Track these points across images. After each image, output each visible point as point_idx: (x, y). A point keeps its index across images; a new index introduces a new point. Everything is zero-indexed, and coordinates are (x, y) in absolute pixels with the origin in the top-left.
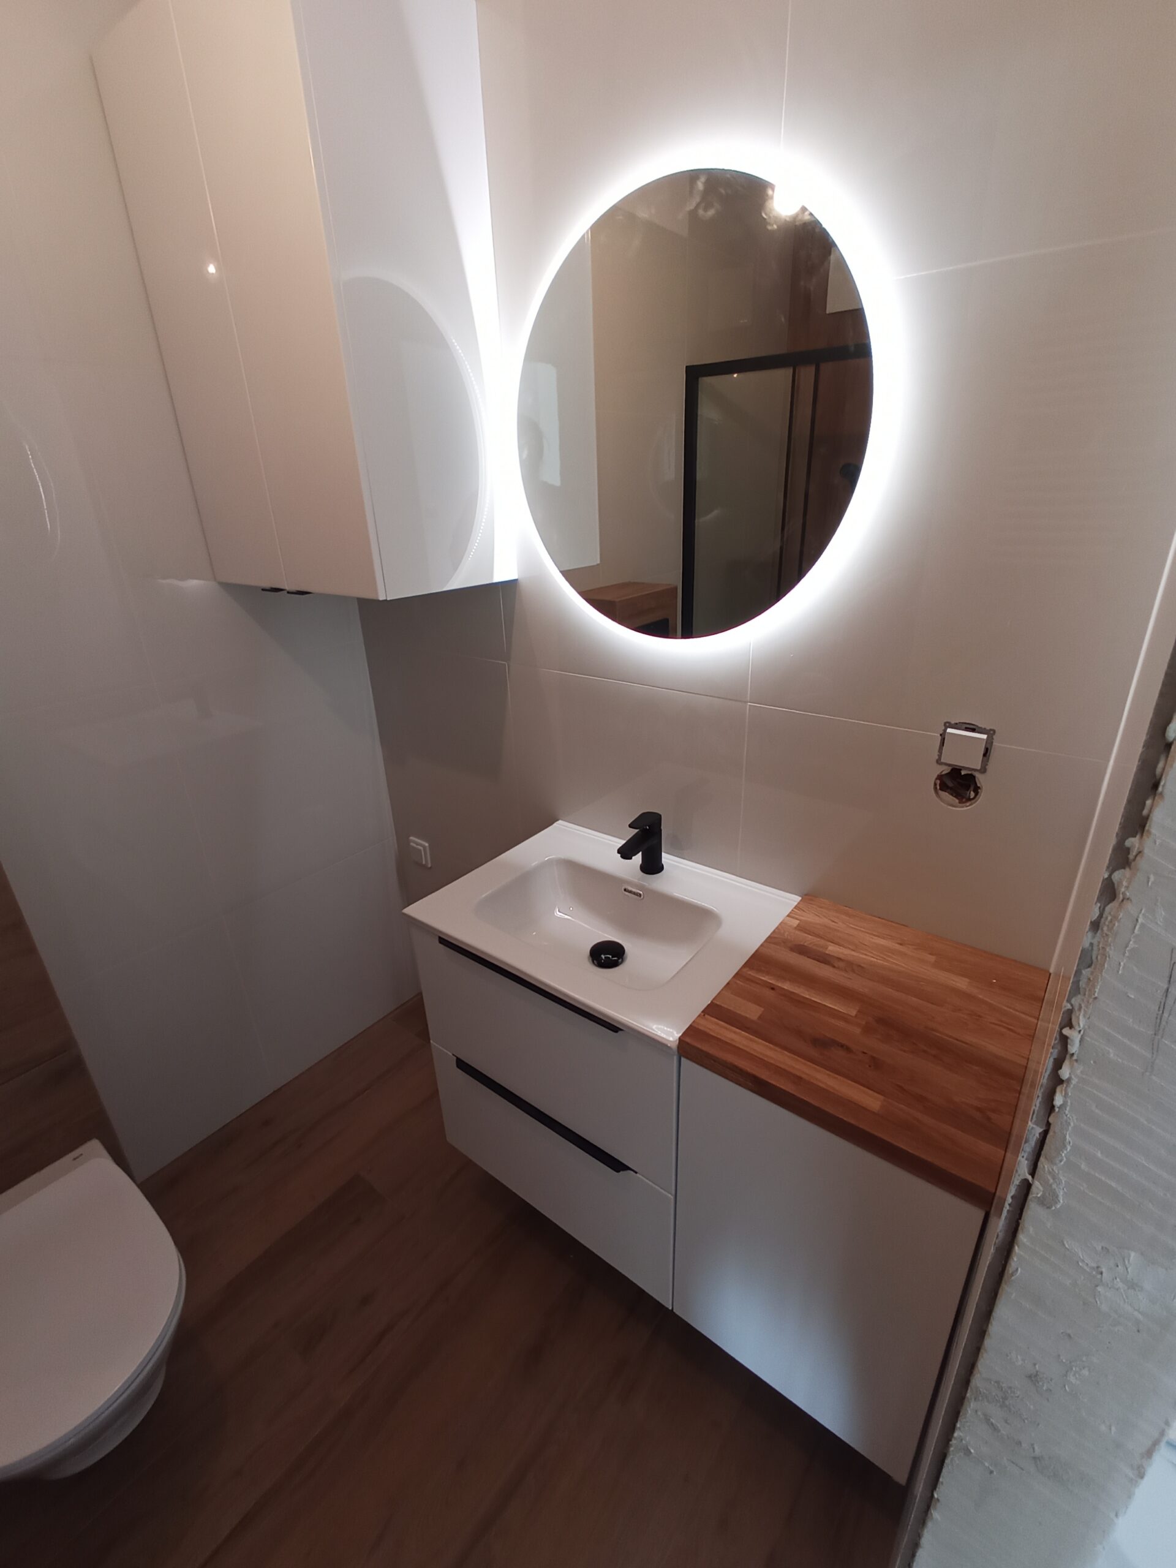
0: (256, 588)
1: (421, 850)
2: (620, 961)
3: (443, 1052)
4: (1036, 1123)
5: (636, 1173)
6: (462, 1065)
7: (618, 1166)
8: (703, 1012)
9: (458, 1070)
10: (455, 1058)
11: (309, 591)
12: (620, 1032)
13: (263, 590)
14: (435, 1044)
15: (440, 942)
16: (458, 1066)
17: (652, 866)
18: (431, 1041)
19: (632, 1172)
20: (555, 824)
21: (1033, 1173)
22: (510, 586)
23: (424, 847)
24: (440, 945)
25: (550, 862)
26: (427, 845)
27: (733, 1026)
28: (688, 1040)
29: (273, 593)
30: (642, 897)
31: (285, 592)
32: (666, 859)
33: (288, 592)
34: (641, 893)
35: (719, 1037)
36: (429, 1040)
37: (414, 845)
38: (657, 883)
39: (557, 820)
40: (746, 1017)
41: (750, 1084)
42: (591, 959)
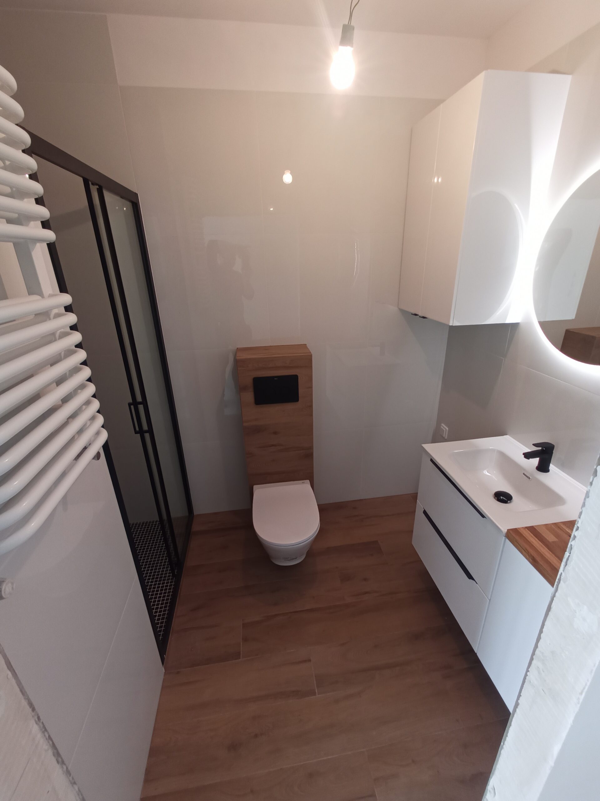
0: (410, 313)
1: (444, 431)
2: (509, 502)
3: (420, 506)
4: (568, 552)
5: (477, 583)
6: (425, 513)
7: (470, 577)
8: (525, 527)
9: (423, 514)
10: (424, 510)
11: (427, 317)
12: (485, 518)
13: (412, 314)
14: (418, 502)
15: (431, 460)
16: (423, 513)
17: (543, 468)
18: (418, 500)
19: (475, 582)
20: (504, 436)
21: (563, 571)
22: (515, 326)
23: (446, 430)
24: (430, 461)
25: (493, 450)
26: (447, 429)
27: (536, 538)
28: (511, 532)
29: (414, 316)
30: (531, 479)
31: (418, 316)
32: (552, 467)
33: (420, 317)
34: (531, 477)
35: (527, 538)
36: (417, 499)
37: (442, 428)
38: (542, 476)
39: (507, 435)
40: (546, 539)
41: (531, 560)
42: (494, 496)
